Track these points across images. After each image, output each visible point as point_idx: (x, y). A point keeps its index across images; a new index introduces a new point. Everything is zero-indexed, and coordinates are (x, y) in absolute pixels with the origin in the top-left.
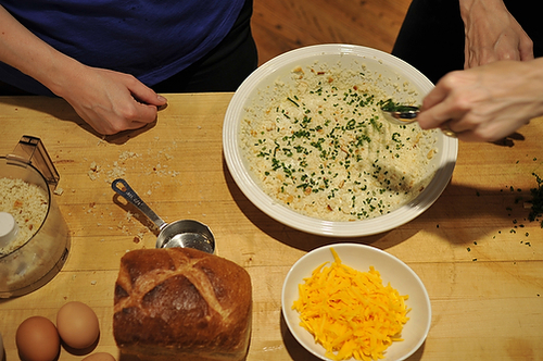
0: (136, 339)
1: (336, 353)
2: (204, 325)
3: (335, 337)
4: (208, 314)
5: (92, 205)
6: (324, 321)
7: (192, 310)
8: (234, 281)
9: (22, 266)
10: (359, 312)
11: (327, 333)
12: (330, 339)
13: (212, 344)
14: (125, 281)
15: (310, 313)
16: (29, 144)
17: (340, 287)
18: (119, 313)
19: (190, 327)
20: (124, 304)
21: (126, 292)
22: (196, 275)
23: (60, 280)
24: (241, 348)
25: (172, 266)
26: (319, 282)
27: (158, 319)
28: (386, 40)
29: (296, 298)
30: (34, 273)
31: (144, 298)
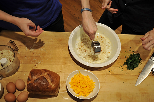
0: (32, 90)
1: (78, 94)
2: (48, 88)
3: (78, 91)
4: (49, 86)
5: (26, 56)
6: (76, 87)
7: (45, 85)
8: (56, 78)
9: (9, 70)
10: (84, 86)
11: (76, 90)
12: (77, 91)
13: (50, 92)
14: (30, 77)
15: (73, 85)
16: (11, 42)
17: (80, 79)
18: (28, 84)
19: (44, 88)
20: (29, 82)
21: (30, 80)
22: (47, 76)
23: (17, 73)
24: (57, 93)
25: (41, 74)
26: (76, 78)
27: (37, 86)
28: (97, 19)
29: (70, 81)
30: (11, 72)
31: (34, 81)
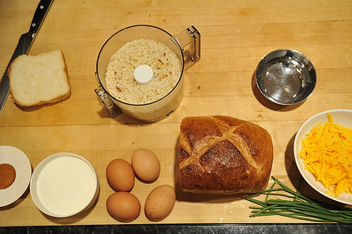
2: (245, 177)
3: (334, 178)
4: (248, 169)
7: (237, 167)
8: (263, 142)
11: (326, 175)
12: (329, 179)
14: (185, 144)
15: (312, 160)
18: (184, 169)
19: (236, 179)
20: (186, 163)
22: (237, 140)
25: (219, 134)
26: (318, 136)
27: (213, 174)
31: (201, 158)
